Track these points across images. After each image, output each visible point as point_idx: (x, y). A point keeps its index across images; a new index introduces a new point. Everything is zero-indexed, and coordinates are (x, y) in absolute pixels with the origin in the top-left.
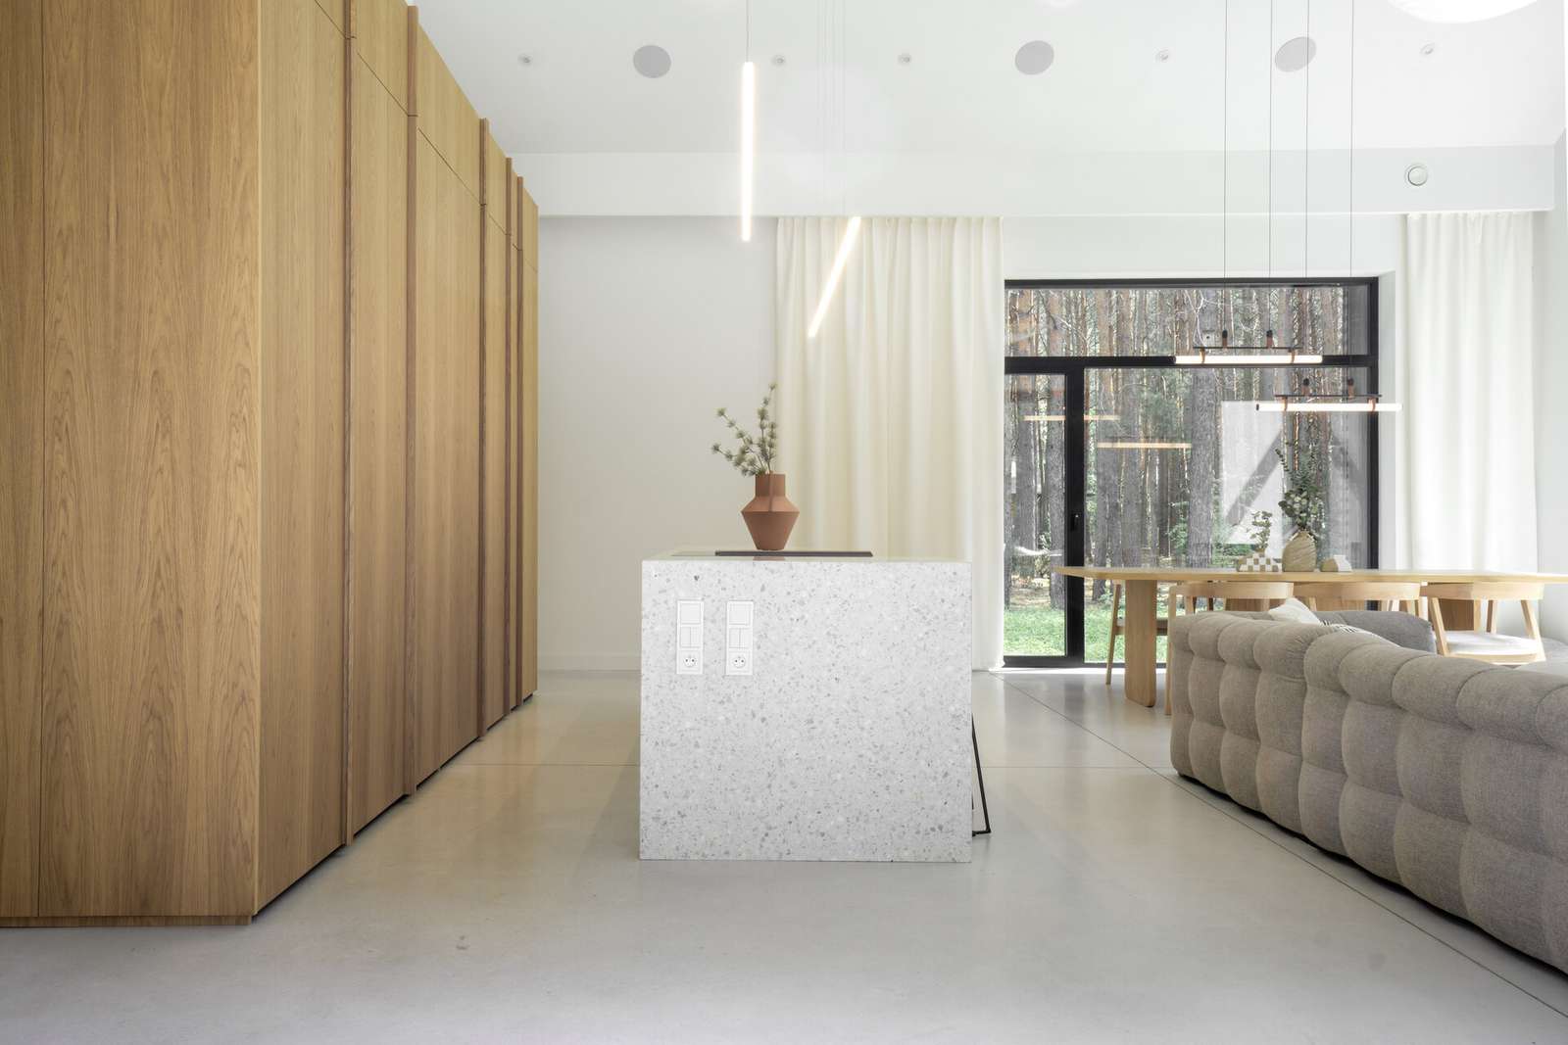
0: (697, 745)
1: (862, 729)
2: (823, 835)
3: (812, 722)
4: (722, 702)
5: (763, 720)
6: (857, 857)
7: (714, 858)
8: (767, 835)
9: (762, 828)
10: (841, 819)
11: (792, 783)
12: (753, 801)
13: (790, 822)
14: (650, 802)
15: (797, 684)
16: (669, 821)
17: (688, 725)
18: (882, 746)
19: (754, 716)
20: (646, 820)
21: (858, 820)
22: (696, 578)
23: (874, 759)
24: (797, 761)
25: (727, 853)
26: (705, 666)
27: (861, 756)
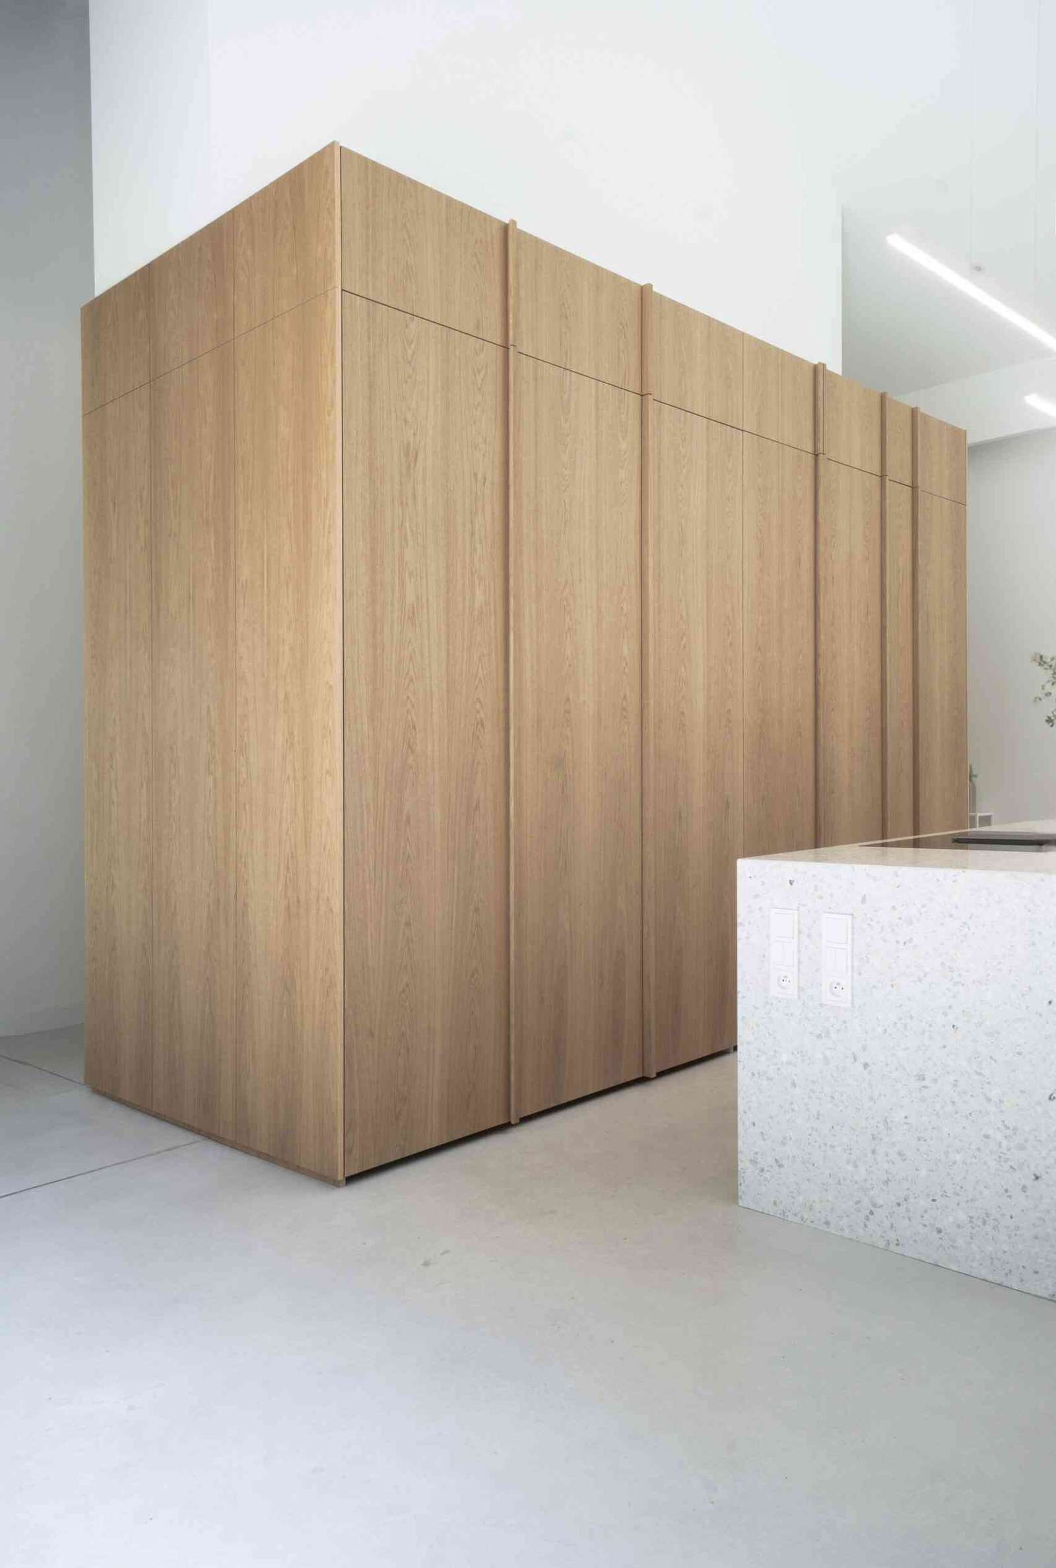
0: (794, 1085)
1: (989, 1100)
2: (939, 1231)
3: (924, 1079)
4: (819, 1036)
5: (866, 1066)
6: (984, 1273)
7: (813, 1225)
8: (872, 1213)
9: (866, 1202)
10: (962, 1217)
11: (900, 1154)
12: (856, 1166)
13: (899, 1205)
14: (748, 1142)
15: (905, 1026)
16: (766, 1168)
17: (785, 1058)
18: (1015, 1129)
19: (855, 1059)
20: (743, 1163)
21: (984, 1223)
22: (791, 883)
23: (1004, 1143)
24: (905, 1127)
25: (827, 1223)
26: (800, 989)
27: (987, 1137)
